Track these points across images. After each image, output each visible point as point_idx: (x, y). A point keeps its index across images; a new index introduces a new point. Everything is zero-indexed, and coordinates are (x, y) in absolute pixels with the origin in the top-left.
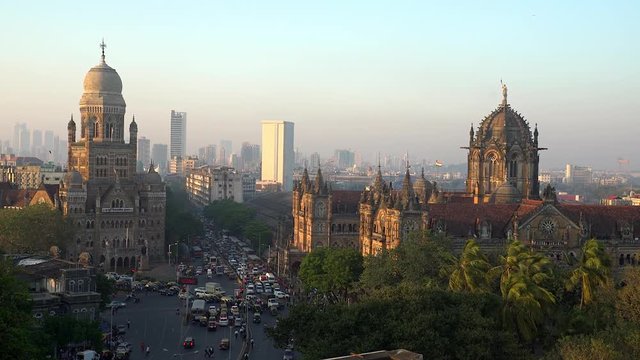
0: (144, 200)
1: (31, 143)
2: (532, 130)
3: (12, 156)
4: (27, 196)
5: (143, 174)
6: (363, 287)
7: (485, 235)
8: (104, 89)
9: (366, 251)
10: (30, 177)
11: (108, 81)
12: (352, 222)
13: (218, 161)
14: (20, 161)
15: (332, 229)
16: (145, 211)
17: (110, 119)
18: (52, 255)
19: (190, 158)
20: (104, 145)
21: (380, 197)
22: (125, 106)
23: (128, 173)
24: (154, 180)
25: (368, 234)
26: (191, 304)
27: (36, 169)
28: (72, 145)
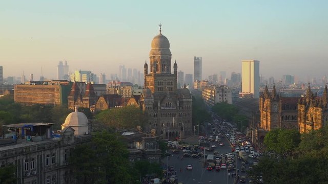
0: (181, 103)
1: (127, 75)
3: (119, 81)
4: (126, 101)
5: (181, 90)
6: (301, 150)
8: (161, 47)
9: (302, 130)
10: (127, 92)
11: (163, 43)
12: (294, 114)
13: (218, 82)
14: (122, 83)
15: (282, 118)
16: (182, 108)
17: (164, 62)
18: (138, 130)
19: (204, 81)
20: (162, 75)
21: (310, 101)
22: (171, 55)
23: (173, 89)
24: (186, 93)
25: (303, 121)
26: (206, 157)
27: (130, 88)
28: (146, 76)
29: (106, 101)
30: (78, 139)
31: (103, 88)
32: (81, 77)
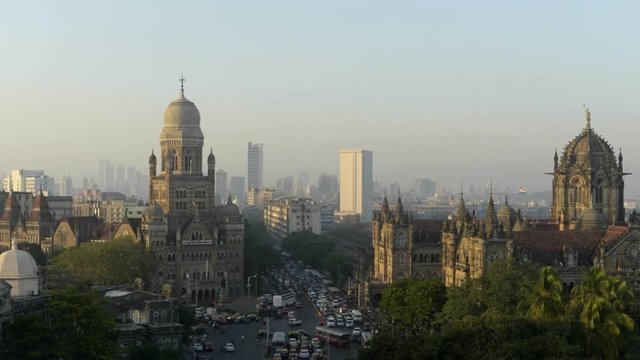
0: (222, 233)
1: (115, 178)
2: (617, 155)
3: (98, 191)
4: (112, 230)
5: (222, 207)
6: (446, 317)
7: (571, 262)
8: (183, 122)
9: (449, 281)
10: (114, 212)
11: (187, 115)
12: (435, 252)
13: (295, 192)
14: (105, 196)
15: (414, 260)
16: (224, 243)
17: (188, 152)
18: (137, 286)
19: (267, 190)
20: (184, 178)
21: (463, 225)
22: (202, 138)
23: (206, 206)
24: (232, 212)
25: (451, 264)
26: (271, 336)
27: (120, 203)
28: (153, 179)
29: (73, 228)
30: (17, 304)
31: (66, 204)
32: (24, 183)
